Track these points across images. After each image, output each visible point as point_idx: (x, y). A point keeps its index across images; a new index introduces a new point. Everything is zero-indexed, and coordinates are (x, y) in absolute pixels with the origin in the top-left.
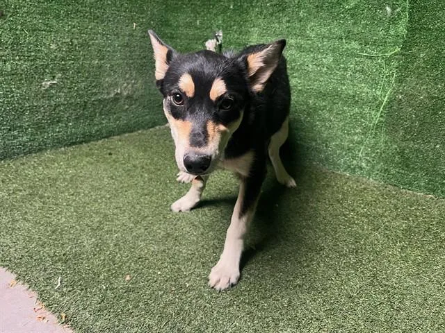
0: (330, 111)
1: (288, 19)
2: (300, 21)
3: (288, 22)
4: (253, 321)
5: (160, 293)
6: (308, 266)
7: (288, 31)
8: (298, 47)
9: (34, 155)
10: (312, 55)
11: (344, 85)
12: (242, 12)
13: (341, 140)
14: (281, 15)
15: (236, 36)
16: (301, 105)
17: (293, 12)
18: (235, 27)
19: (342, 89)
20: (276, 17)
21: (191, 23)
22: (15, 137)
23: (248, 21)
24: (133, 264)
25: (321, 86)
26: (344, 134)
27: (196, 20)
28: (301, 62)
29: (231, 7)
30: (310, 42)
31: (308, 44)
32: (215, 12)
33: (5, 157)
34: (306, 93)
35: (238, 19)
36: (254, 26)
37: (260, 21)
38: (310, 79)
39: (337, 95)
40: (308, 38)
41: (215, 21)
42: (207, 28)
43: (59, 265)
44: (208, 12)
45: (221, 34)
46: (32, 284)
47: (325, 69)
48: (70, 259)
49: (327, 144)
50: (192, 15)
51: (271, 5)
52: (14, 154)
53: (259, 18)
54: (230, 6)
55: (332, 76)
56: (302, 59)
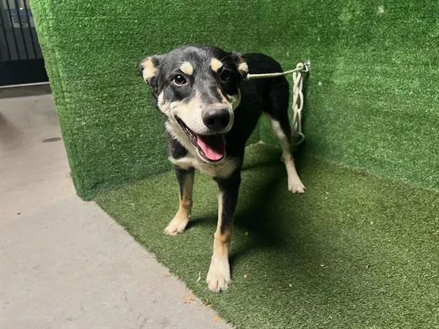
0: (418, 131)
1: (373, 48)
2: (386, 50)
3: (374, 50)
4: (344, 317)
5: (271, 289)
6: (391, 277)
7: (374, 59)
8: (384, 73)
9: (162, 174)
10: (398, 80)
11: (432, 107)
12: (329, 44)
13: (430, 159)
14: (367, 45)
15: (323, 65)
16: (387, 125)
17: (379, 41)
18: (322, 57)
19: (429, 111)
20: (361, 47)
21: (281, 54)
22: (150, 162)
23: (334, 52)
24: (247, 266)
25: (408, 108)
26: (433, 152)
27: (286, 51)
28: (387, 87)
29: (319, 40)
30: (396, 68)
31: (393, 70)
32: (303, 44)
33: (144, 177)
34: (392, 114)
35: (325, 49)
36: (340, 56)
37: (346, 51)
38: (396, 102)
39: (424, 117)
40: (394, 64)
41: (303, 52)
42: (296, 58)
43: (196, 263)
44: (297, 45)
45: (309, 63)
46: (181, 276)
47: (411, 93)
48: (202, 259)
49: (414, 162)
50: (282, 48)
51: (357, 36)
52: (149, 174)
53: (345, 48)
54: (317, 38)
55: (419, 99)
56: (388, 83)
